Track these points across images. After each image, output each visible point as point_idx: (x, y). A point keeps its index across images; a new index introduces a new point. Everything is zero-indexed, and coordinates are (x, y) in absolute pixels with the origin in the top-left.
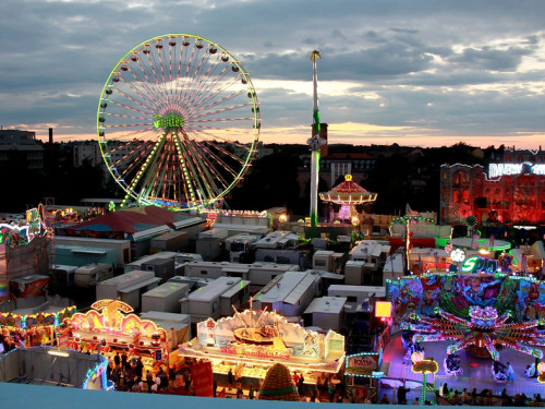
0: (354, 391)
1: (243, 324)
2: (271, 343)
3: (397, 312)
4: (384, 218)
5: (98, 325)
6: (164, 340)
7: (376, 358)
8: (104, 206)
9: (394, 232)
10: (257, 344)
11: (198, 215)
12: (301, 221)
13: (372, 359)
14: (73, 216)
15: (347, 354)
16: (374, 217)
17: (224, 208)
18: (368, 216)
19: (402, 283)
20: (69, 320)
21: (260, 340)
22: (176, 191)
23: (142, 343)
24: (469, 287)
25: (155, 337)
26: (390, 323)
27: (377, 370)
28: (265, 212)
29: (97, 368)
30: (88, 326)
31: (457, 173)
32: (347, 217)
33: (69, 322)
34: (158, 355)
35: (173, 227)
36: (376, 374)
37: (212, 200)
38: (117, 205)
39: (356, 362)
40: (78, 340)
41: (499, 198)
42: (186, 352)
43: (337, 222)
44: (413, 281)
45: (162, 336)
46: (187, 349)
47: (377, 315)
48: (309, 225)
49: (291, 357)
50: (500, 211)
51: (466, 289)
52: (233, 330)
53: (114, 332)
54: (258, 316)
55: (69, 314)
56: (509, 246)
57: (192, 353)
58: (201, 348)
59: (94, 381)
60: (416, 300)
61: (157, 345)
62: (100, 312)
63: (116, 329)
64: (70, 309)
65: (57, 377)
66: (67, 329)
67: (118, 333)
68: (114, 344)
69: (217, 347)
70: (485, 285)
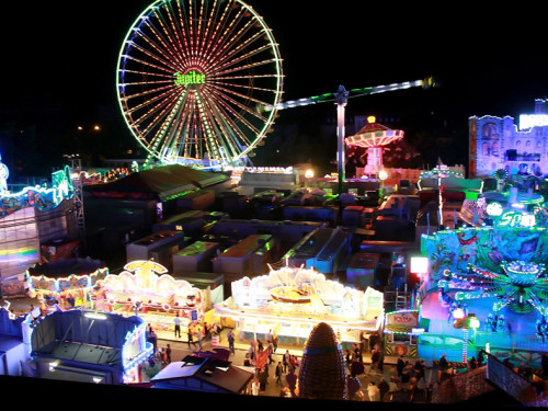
0: (393, 348)
1: (280, 282)
2: (308, 301)
3: (433, 268)
4: (412, 172)
5: (131, 286)
6: (199, 300)
7: (416, 315)
8: (127, 166)
9: (422, 187)
10: (295, 302)
11: (222, 173)
12: (327, 176)
13: (412, 316)
14: (97, 178)
15: (386, 311)
16: (400, 171)
17: (248, 165)
18: (394, 170)
19: (438, 238)
20: (101, 282)
21: (298, 297)
22: (198, 148)
23: (177, 304)
24: (506, 242)
25: (191, 298)
26: (426, 279)
27: (417, 327)
28: (291, 168)
29: (136, 330)
30: (122, 288)
31: (486, 125)
32: (374, 172)
33: (102, 284)
34: (194, 316)
35: (199, 186)
36: (415, 331)
37: (236, 158)
38: (140, 164)
39: (395, 318)
40: (112, 302)
41: (530, 150)
42: (222, 312)
43: (364, 177)
44: (449, 236)
45: (197, 297)
46: (223, 309)
47: (413, 271)
48: (337, 181)
49: (330, 314)
50: (530, 163)
51: (503, 244)
52: (269, 288)
53: (148, 293)
54: (295, 274)
55: (102, 276)
56: (542, 199)
57: (228, 313)
58: (237, 308)
59: (133, 343)
60: (452, 255)
61: (192, 306)
62: (133, 273)
63: (150, 290)
64: (102, 271)
65: (95, 339)
66: (101, 291)
67: (153, 294)
68: (149, 305)
69: (254, 306)
70: (523, 240)
